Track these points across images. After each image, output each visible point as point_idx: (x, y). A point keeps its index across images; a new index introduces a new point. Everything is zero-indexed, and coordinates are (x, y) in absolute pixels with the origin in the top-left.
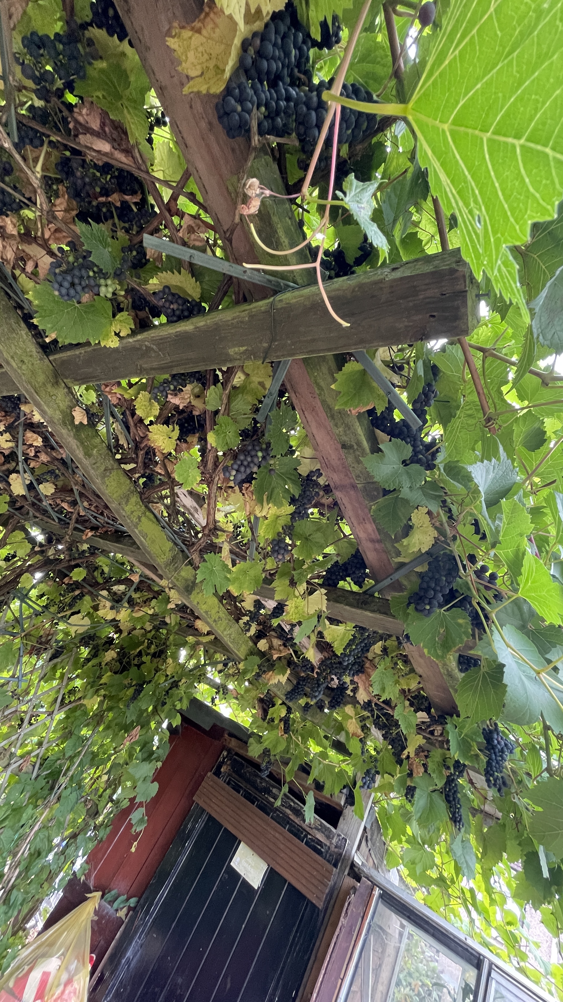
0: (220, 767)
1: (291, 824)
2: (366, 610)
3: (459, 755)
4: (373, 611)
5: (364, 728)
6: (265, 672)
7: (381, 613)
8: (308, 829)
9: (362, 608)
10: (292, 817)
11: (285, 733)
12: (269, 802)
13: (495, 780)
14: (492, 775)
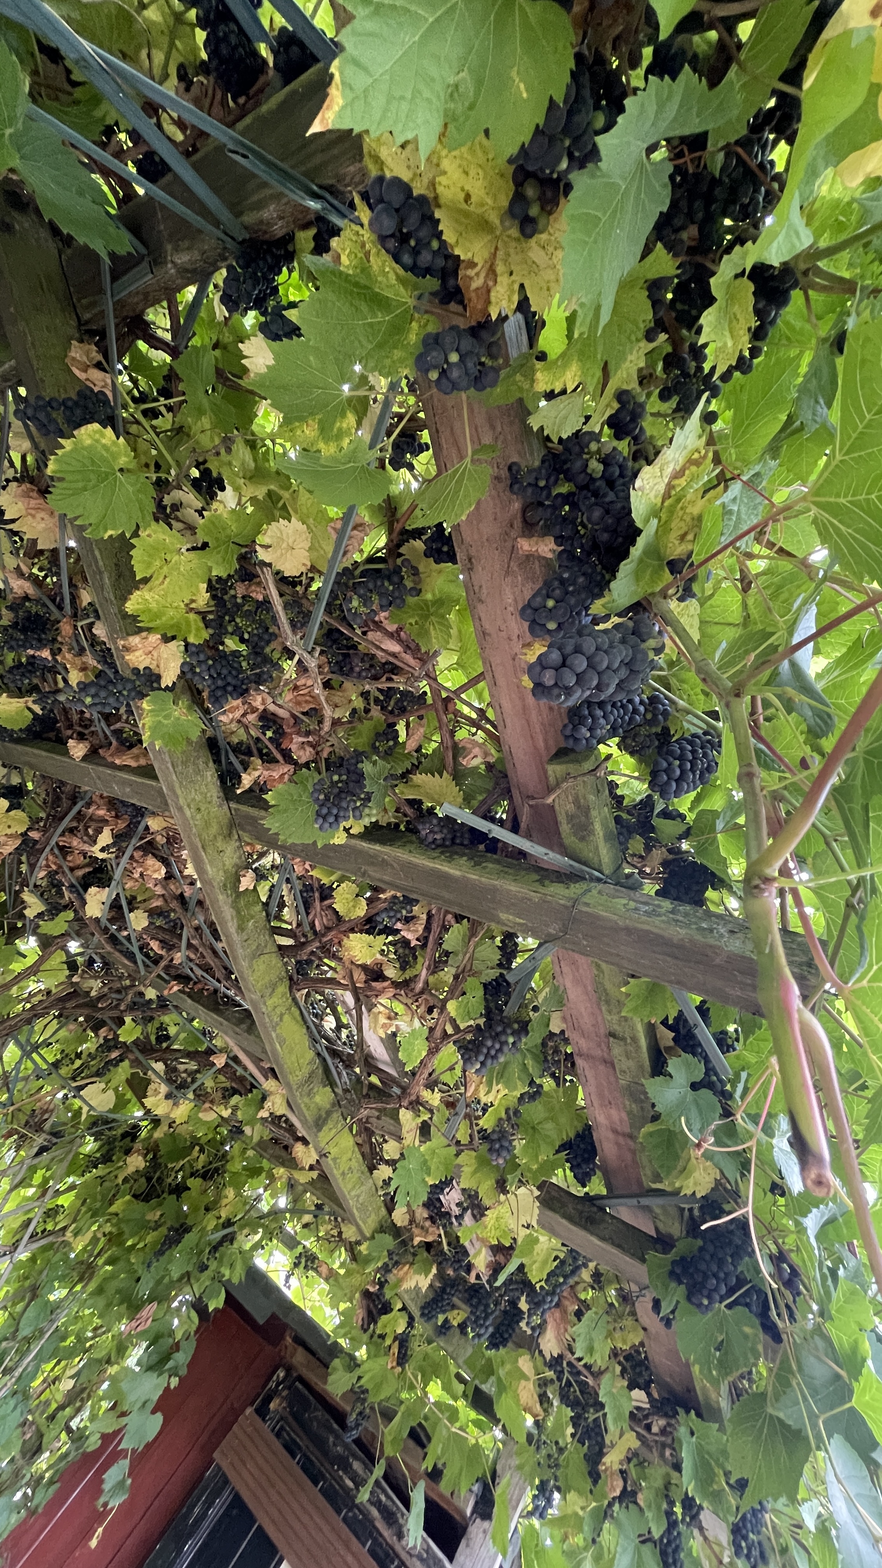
0: (268, 1399)
1: (375, 1540)
2: (592, 1233)
3: (695, 1489)
4: (603, 1239)
5: (543, 1398)
6: (397, 1263)
7: (613, 1244)
8: (404, 1556)
9: (585, 1228)
10: (380, 1524)
11: (399, 1364)
12: (343, 1487)
13: (749, 1549)
14: (745, 1538)
